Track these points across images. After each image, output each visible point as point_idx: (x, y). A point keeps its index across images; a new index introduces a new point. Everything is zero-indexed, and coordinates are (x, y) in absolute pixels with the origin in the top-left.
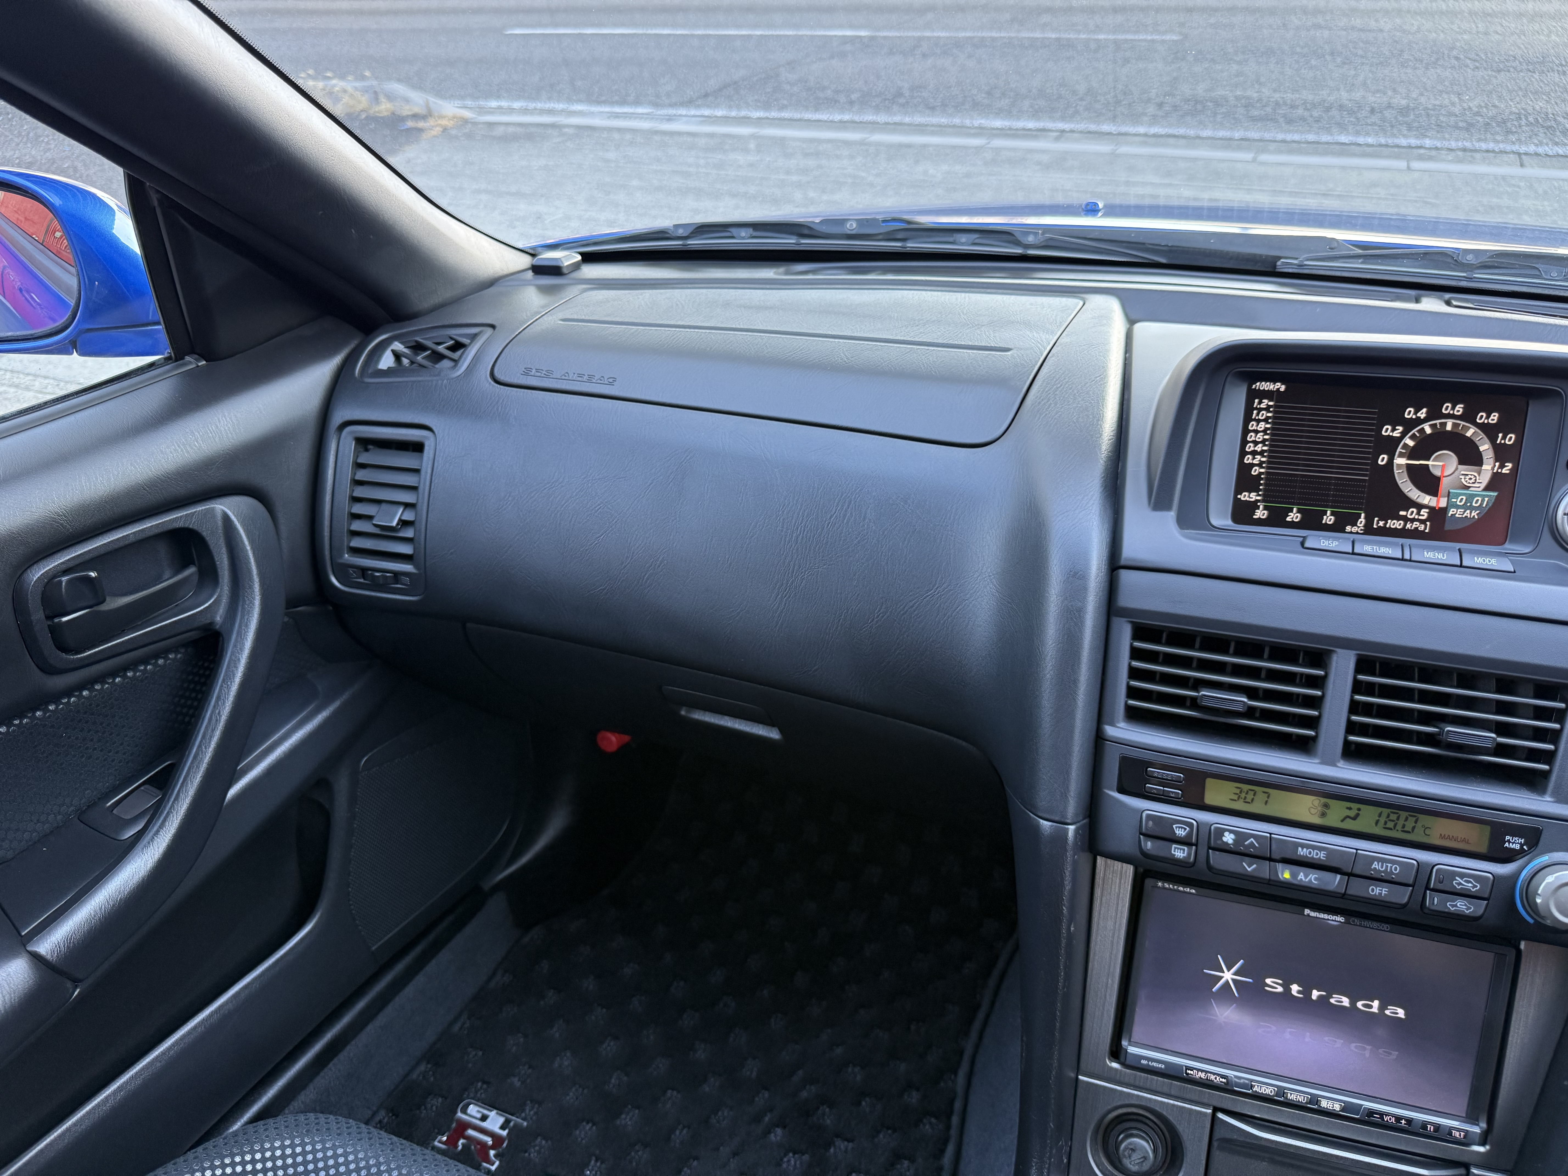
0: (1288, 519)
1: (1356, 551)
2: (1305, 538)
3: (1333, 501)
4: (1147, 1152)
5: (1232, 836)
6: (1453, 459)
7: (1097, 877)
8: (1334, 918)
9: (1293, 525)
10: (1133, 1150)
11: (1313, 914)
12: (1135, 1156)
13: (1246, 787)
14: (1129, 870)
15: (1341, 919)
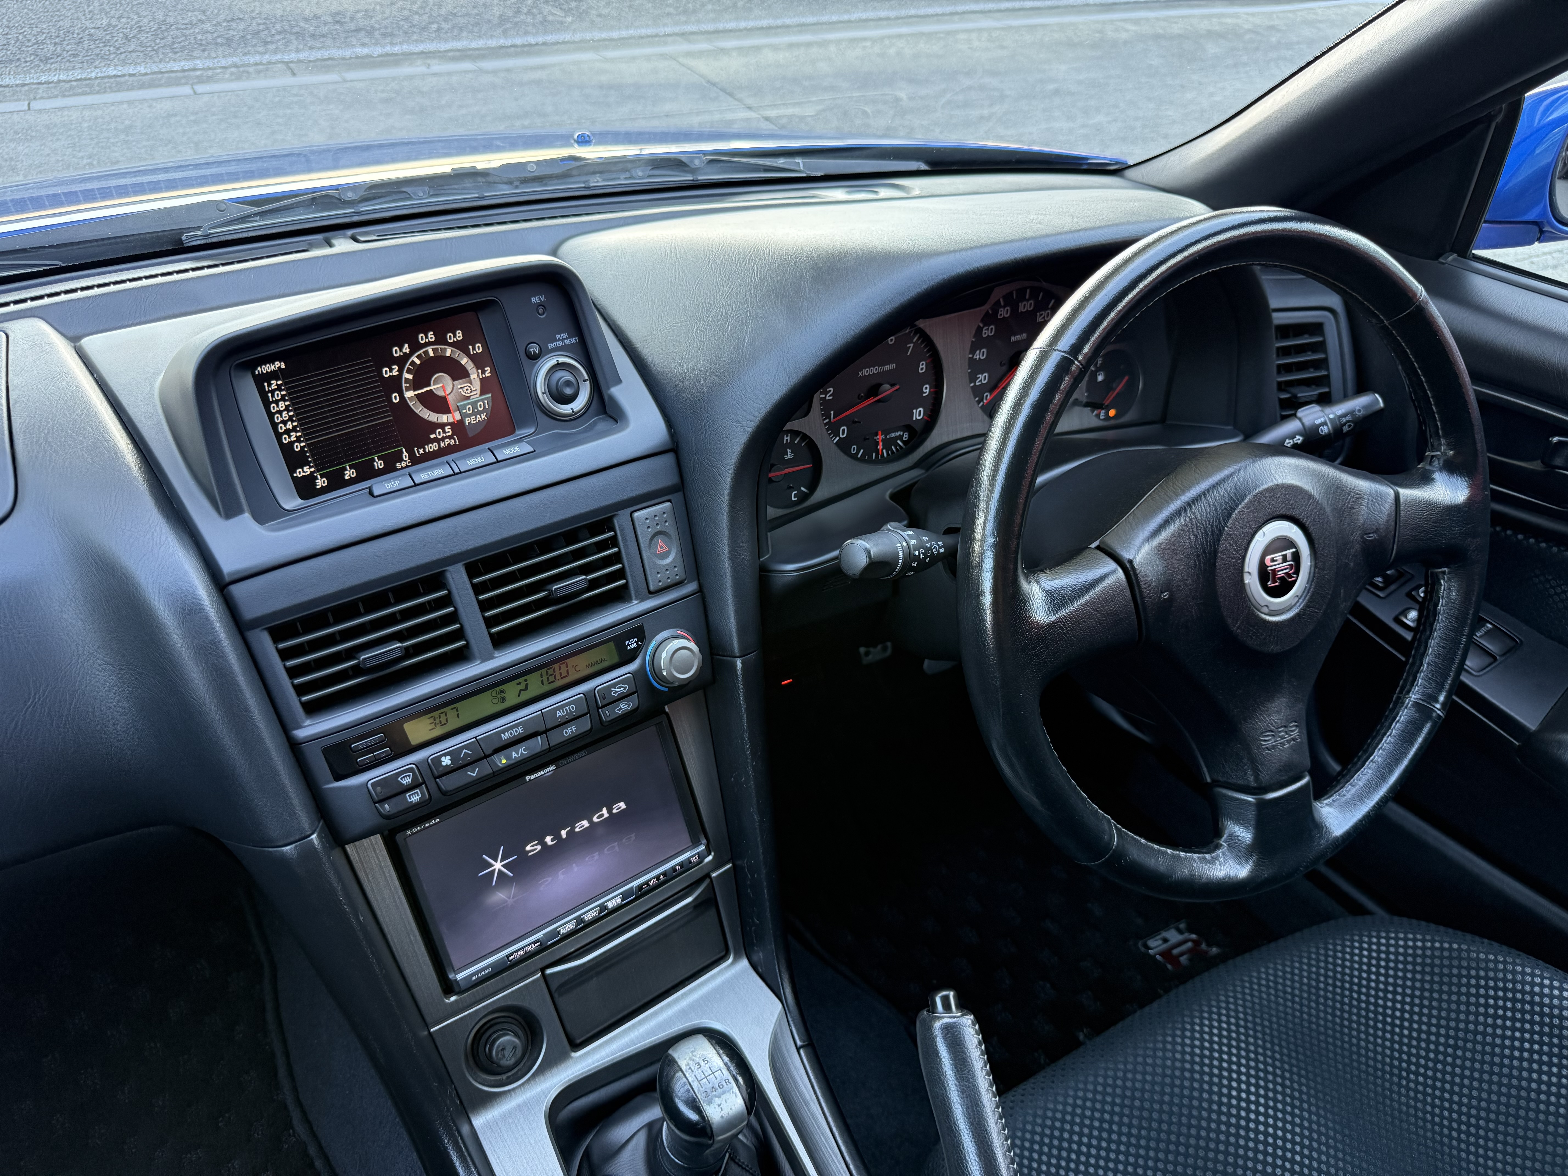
0: (347, 477)
1: (417, 482)
2: (370, 488)
3: (374, 448)
4: (514, 1042)
5: (448, 757)
6: (447, 378)
7: (354, 863)
8: (548, 770)
9: (353, 481)
10: (503, 1049)
11: (532, 777)
12: (507, 1053)
13: (436, 714)
14: (377, 839)
15: (552, 768)
